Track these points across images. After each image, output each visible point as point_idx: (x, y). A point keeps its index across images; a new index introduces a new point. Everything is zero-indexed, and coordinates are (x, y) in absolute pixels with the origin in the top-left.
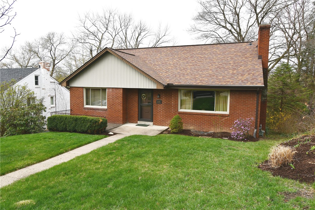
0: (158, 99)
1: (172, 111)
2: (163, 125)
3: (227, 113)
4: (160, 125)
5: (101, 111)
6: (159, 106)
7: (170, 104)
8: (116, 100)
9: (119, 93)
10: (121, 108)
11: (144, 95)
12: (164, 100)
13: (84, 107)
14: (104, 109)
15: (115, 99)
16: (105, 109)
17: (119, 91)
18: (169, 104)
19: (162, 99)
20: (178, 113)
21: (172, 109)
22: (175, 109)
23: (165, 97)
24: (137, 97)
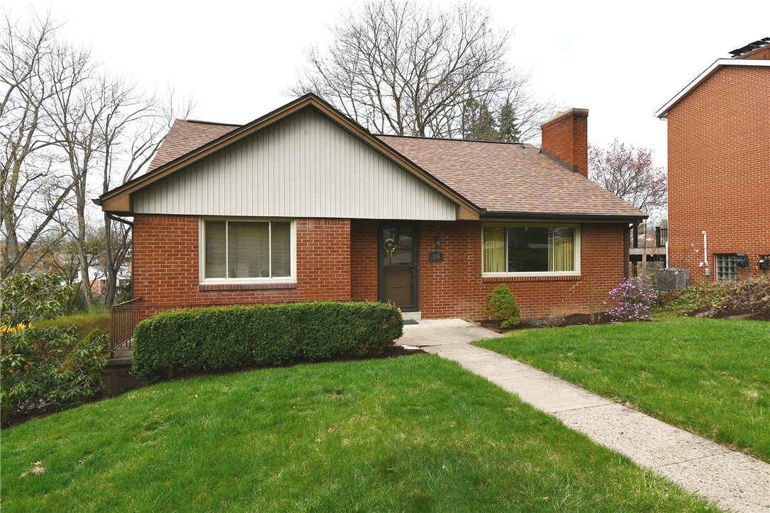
0: (434, 250)
1: (469, 278)
2: (445, 317)
3: (577, 272)
4: (440, 317)
5: (276, 292)
6: (437, 267)
7: (463, 260)
8: (329, 255)
9: (340, 234)
10: (348, 277)
11: (390, 242)
12: (448, 252)
13: (201, 284)
14: (287, 285)
15: (324, 251)
16: (292, 284)
17: (340, 228)
18: (460, 260)
19: (442, 249)
20: (484, 283)
21: (469, 272)
22: (475, 272)
23: (451, 243)
24: (376, 247)
